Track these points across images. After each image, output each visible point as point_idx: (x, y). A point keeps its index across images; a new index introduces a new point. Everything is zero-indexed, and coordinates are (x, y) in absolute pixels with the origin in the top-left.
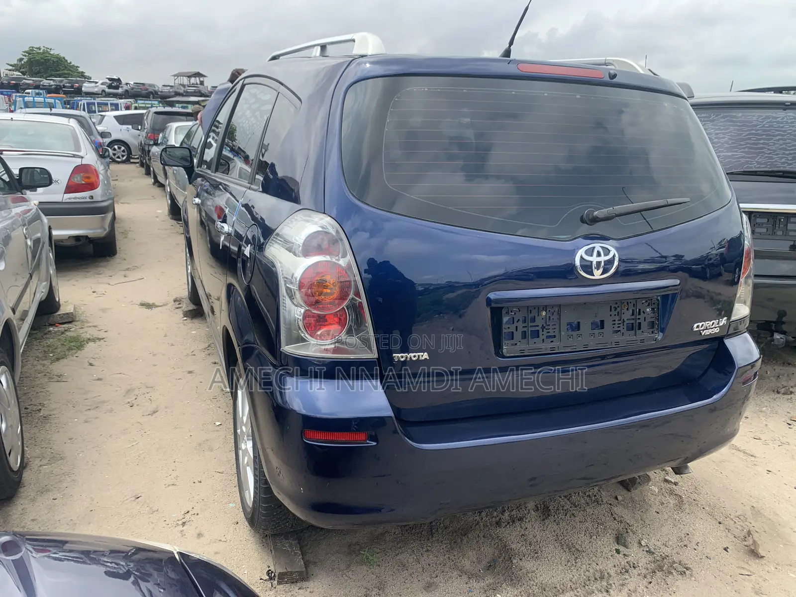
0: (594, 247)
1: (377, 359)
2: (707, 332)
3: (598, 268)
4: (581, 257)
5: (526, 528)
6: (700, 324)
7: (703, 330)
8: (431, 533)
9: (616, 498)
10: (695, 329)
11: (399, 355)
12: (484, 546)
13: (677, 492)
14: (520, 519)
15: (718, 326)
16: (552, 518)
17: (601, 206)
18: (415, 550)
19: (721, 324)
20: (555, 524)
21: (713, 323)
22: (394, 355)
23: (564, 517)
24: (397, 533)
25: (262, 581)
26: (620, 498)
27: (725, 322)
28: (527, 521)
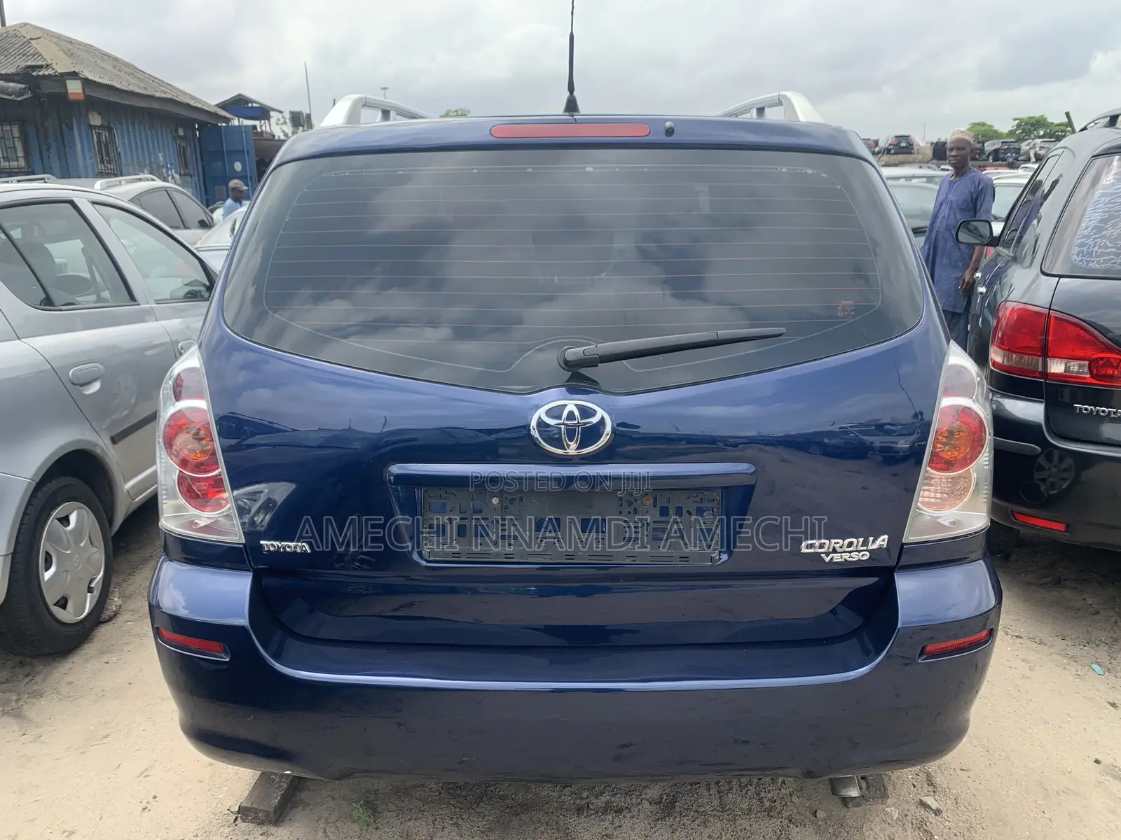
0: (566, 405)
1: (245, 545)
2: (837, 558)
3: (571, 437)
4: (540, 418)
5: (620, 826)
6: (816, 542)
7: (827, 554)
8: (479, 800)
9: (815, 814)
10: (804, 550)
11: (269, 543)
12: (543, 837)
13: (929, 827)
14: (619, 811)
15: (865, 548)
16: (669, 821)
17: (588, 340)
18: (438, 820)
19: (875, 546)
20: (670, 830)
21: (850, 544)
22: (262, 542)
23: (690, 822)
24: (434, 790)
25: (229, 812)
26: (821, 814)
27: (885, 544)
28: (629, 815)
